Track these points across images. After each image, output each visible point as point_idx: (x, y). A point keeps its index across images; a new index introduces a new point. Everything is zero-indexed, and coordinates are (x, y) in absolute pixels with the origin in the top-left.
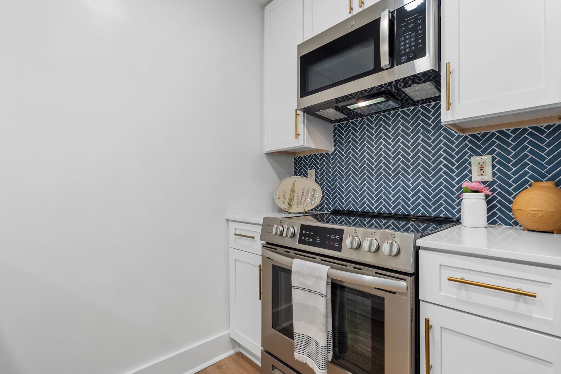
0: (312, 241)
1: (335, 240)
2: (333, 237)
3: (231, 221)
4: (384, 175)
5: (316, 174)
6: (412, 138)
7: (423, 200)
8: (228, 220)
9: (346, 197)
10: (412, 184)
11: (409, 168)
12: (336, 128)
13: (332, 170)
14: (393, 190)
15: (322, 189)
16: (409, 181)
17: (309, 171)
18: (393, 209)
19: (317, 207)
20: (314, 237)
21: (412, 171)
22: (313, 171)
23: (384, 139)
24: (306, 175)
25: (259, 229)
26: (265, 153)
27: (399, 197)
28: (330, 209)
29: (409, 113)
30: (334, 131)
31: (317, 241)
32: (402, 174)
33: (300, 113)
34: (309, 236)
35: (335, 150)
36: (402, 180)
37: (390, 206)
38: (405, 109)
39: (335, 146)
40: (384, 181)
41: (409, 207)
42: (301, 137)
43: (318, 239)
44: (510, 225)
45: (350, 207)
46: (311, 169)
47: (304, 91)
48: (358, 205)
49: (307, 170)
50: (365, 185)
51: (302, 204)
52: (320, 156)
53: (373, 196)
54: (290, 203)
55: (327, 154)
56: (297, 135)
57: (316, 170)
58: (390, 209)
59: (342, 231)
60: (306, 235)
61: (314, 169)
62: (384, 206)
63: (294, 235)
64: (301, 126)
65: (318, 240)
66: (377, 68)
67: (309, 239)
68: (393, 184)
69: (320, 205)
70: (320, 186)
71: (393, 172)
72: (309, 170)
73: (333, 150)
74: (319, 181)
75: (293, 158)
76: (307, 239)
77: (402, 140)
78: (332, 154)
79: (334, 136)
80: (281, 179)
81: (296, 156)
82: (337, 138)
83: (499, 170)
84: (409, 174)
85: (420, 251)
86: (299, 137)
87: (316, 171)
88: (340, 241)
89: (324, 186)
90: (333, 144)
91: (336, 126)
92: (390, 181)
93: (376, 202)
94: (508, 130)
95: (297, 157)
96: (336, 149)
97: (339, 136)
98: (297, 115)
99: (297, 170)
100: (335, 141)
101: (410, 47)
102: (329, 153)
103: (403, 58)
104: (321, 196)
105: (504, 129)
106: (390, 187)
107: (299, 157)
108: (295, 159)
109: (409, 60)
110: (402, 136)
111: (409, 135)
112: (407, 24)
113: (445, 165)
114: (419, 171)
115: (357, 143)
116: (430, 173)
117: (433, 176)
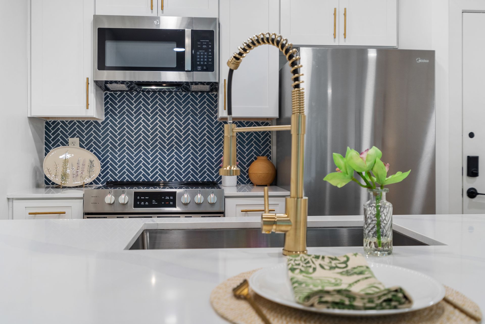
0: (148, 204)
1: (170, 200)
2: (167, 198)
4: (160, 148)
5: (80, 143)
6: (184, 118)
7: (192, 169)
9: (120, 169)
10: (184, 156)
11: (181, 142)
12: (108, 96)
14: (168, 161)
16: (181, 153)
17: (70, 140)
18: (168, 178)
20: (150, 201)
21: (184, 145)
22: (76, 140)
23: (160, 116)
26: (28, 117)
27: (173, 167)
29: (181, 96)
30: (106, 99)
31: (153, 203)
32: (176, 148)
33: (93, 85)
35: (106, 119)
36: (176, 153)
37: (165, 175)
38: (178, 93)
39: (106, 115)
40: (160, 153)
41: (181, 175)
43: (154, 201)
44: (245, 184)
45: (125, 178)
46: (73, 137)
47: (99, 64)
49: (67, 137)
50: (141, 156)
51: (79, 177)
52: (86, 123)
53: (149, 166)
54: (64, 176)
55: (96, 122)
56: (88, 105)
57: (80, 138)
58: (165, 178)
59: (175, 193)
61: (78, 137)
62: (160, 175)
63: (128, 202)
64: (92, 96)
66: (179, 69)
67: (145, 203)
68: (168, 156)
71: (168, 145)
72: (70, 138)
73: (104, 119)
75: (45, 122)
76: (142, 203)
77: (175, 118)
78: (103, 123)
79: (106, 104)
81: (48, 120)
82: (108, 107)
83: (239, 148)
84: (181, 148)
85: (226, 200)
87: (81, 140)
88: (174, 200)
90: (104, 113)
91: (108, 94)
92: (165, 153)
93: (152, 172)
94: (244, 122)
95: (50, 122)
96: (108, 118)
97: (111, 105)
98: (88, 83)
99: (50, 137)
100: (106, 110)
101: (204, 61)
102: (98, 121)
103: (199, 67)
104: (99, 167)
105: (242, 121)
106: (165, 159)
107: (54, 122)
108: (47, 123)
109: (203, 70)
110: (176, 115)
111: (181, 115)
112: (202, 45)
113: (208, 142)
114: (189, 145)
115: (133, 115)
116: (197, 148)
117: (200, 150)
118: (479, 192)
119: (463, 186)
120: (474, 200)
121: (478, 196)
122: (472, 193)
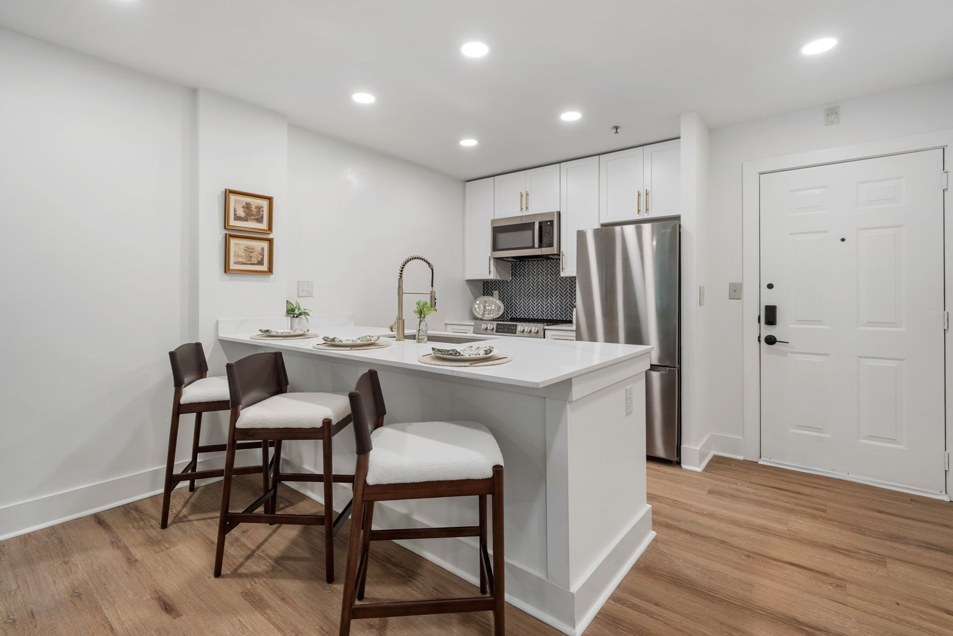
1: (514, 329)
2: (512, 328)
3: (448, 324)
4: (541, 297)
5: (499, 294)
8: (446, 324)
9: (519, 310)
12: (513, 265)
13: (510, 292)
15: (504, 304)
16: (553, 301)
17: (494, 292)
18: (545, 317)
19: (500, 316)
20: (504, 329)
22: (497, 292)
23: (541, 276)
24: (492, 295)
25: (472, 328)
26: (465, 280)
28: (509, 317)
30: (512, 267)
32: (550, 297)
33: (492, 260)
34: (501, 329)
35: (512, 279)
36: (550, 301)
37: (544, 315)
39: (512, 276)
40: (541, 301)
41: (553, 315)
42: (492, 273)
45: (521, 316)
46: (495, 290)
47: (495, 248)
48: (526, 314)
50: (530, 302)
51: (492, 314)
52: (502, 282)
54: (484, 314)
55: (507, 281)
56: (490, 272)
59: (517, 325)
60: (499, 328)
61: (498, 290)
62: (541, 315)
63: (493, 329)
64: (492, 267)
65: (506, 330)
66: (533, 247)
69: (502, 315)
70: (502, 302)
73: (510, 279)
74: (501, 298)
78: (510, 281)
79: (512, 270)
80: (476, 298)
82: (513, 272)
84: (553, 297)
85: (546, 331)
86: (491, 273)
87: (499, 292)
88: (516, 330)
89: (505, 302)
91: (513, 263)
92: (544, 301)
93: (536, 313)
96: (513, 278)
97: (514, 270)
98: (490, 259)
99: (485, 290)
100: (512, 273)
101: (548, 241)
103: (545, 245)
104: (503, 308)
107: (487, 282)
108: (484, 282)
109: (547, 247)
110: (550, 275)
111: (553, 275)
112: (546, 230)
113: (569, 293)
114: (558, 295)
115: (526, 276)
116: (563, 297)
117: (564, 299)
118: (777, 340)
119: (760, 334)
120: (772, 346)
121: (777, 343)
122: (771, 340)
